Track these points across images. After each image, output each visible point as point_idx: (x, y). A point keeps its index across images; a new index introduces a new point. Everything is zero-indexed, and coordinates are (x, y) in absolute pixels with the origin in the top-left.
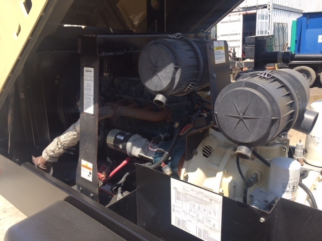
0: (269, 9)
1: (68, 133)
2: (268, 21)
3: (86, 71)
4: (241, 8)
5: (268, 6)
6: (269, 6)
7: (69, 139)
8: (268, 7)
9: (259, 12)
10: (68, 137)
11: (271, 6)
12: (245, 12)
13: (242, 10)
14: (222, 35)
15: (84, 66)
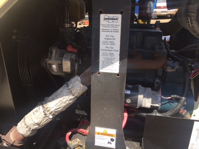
1: (60, 99)
3: (105, 19)
7: (63, 105)
10: (61, 104)
15: (101, 13)
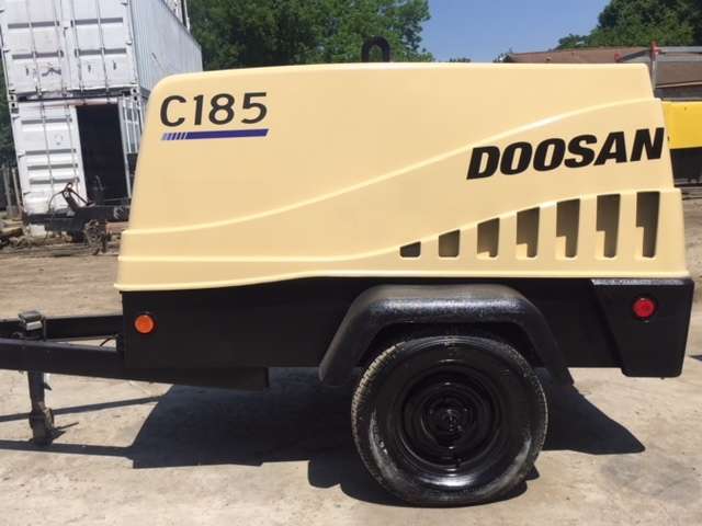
0: (136, 99)
2: (137, 123)
4: (70, 92)
5: (132, 90)
6: (135, 91)
8: (132, 92)
9: (124, 103)
11: (138, 91)
12: (80, 102)
13: (72, 96)
14: (29, 153)
